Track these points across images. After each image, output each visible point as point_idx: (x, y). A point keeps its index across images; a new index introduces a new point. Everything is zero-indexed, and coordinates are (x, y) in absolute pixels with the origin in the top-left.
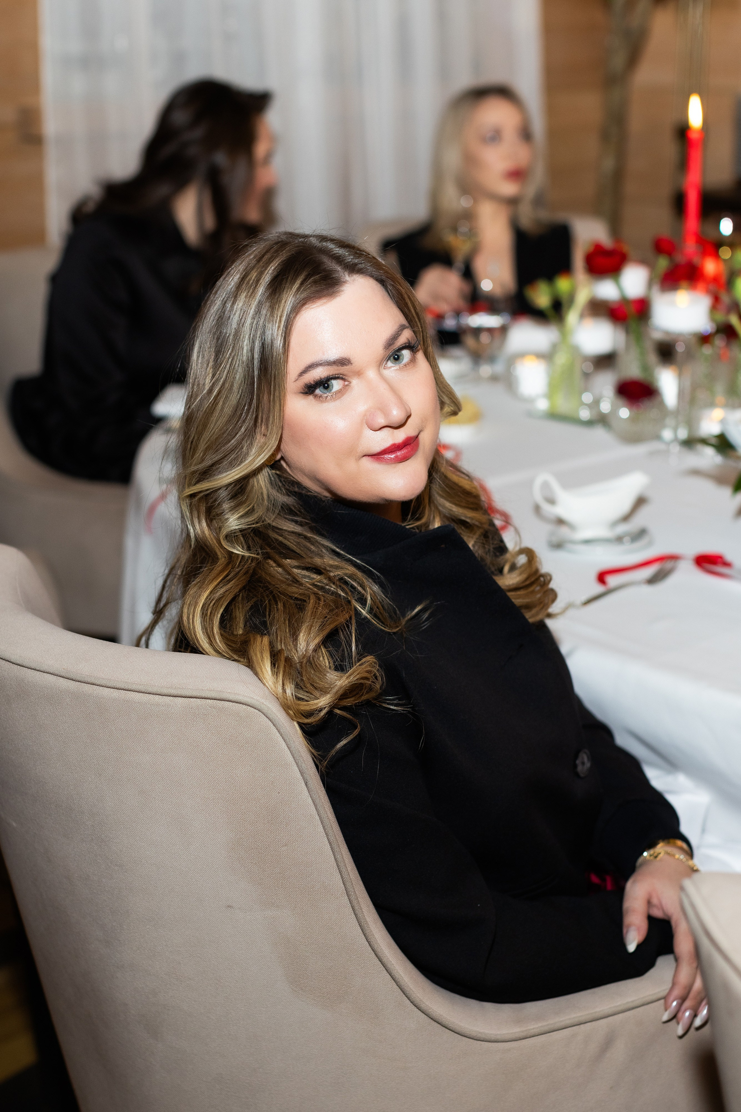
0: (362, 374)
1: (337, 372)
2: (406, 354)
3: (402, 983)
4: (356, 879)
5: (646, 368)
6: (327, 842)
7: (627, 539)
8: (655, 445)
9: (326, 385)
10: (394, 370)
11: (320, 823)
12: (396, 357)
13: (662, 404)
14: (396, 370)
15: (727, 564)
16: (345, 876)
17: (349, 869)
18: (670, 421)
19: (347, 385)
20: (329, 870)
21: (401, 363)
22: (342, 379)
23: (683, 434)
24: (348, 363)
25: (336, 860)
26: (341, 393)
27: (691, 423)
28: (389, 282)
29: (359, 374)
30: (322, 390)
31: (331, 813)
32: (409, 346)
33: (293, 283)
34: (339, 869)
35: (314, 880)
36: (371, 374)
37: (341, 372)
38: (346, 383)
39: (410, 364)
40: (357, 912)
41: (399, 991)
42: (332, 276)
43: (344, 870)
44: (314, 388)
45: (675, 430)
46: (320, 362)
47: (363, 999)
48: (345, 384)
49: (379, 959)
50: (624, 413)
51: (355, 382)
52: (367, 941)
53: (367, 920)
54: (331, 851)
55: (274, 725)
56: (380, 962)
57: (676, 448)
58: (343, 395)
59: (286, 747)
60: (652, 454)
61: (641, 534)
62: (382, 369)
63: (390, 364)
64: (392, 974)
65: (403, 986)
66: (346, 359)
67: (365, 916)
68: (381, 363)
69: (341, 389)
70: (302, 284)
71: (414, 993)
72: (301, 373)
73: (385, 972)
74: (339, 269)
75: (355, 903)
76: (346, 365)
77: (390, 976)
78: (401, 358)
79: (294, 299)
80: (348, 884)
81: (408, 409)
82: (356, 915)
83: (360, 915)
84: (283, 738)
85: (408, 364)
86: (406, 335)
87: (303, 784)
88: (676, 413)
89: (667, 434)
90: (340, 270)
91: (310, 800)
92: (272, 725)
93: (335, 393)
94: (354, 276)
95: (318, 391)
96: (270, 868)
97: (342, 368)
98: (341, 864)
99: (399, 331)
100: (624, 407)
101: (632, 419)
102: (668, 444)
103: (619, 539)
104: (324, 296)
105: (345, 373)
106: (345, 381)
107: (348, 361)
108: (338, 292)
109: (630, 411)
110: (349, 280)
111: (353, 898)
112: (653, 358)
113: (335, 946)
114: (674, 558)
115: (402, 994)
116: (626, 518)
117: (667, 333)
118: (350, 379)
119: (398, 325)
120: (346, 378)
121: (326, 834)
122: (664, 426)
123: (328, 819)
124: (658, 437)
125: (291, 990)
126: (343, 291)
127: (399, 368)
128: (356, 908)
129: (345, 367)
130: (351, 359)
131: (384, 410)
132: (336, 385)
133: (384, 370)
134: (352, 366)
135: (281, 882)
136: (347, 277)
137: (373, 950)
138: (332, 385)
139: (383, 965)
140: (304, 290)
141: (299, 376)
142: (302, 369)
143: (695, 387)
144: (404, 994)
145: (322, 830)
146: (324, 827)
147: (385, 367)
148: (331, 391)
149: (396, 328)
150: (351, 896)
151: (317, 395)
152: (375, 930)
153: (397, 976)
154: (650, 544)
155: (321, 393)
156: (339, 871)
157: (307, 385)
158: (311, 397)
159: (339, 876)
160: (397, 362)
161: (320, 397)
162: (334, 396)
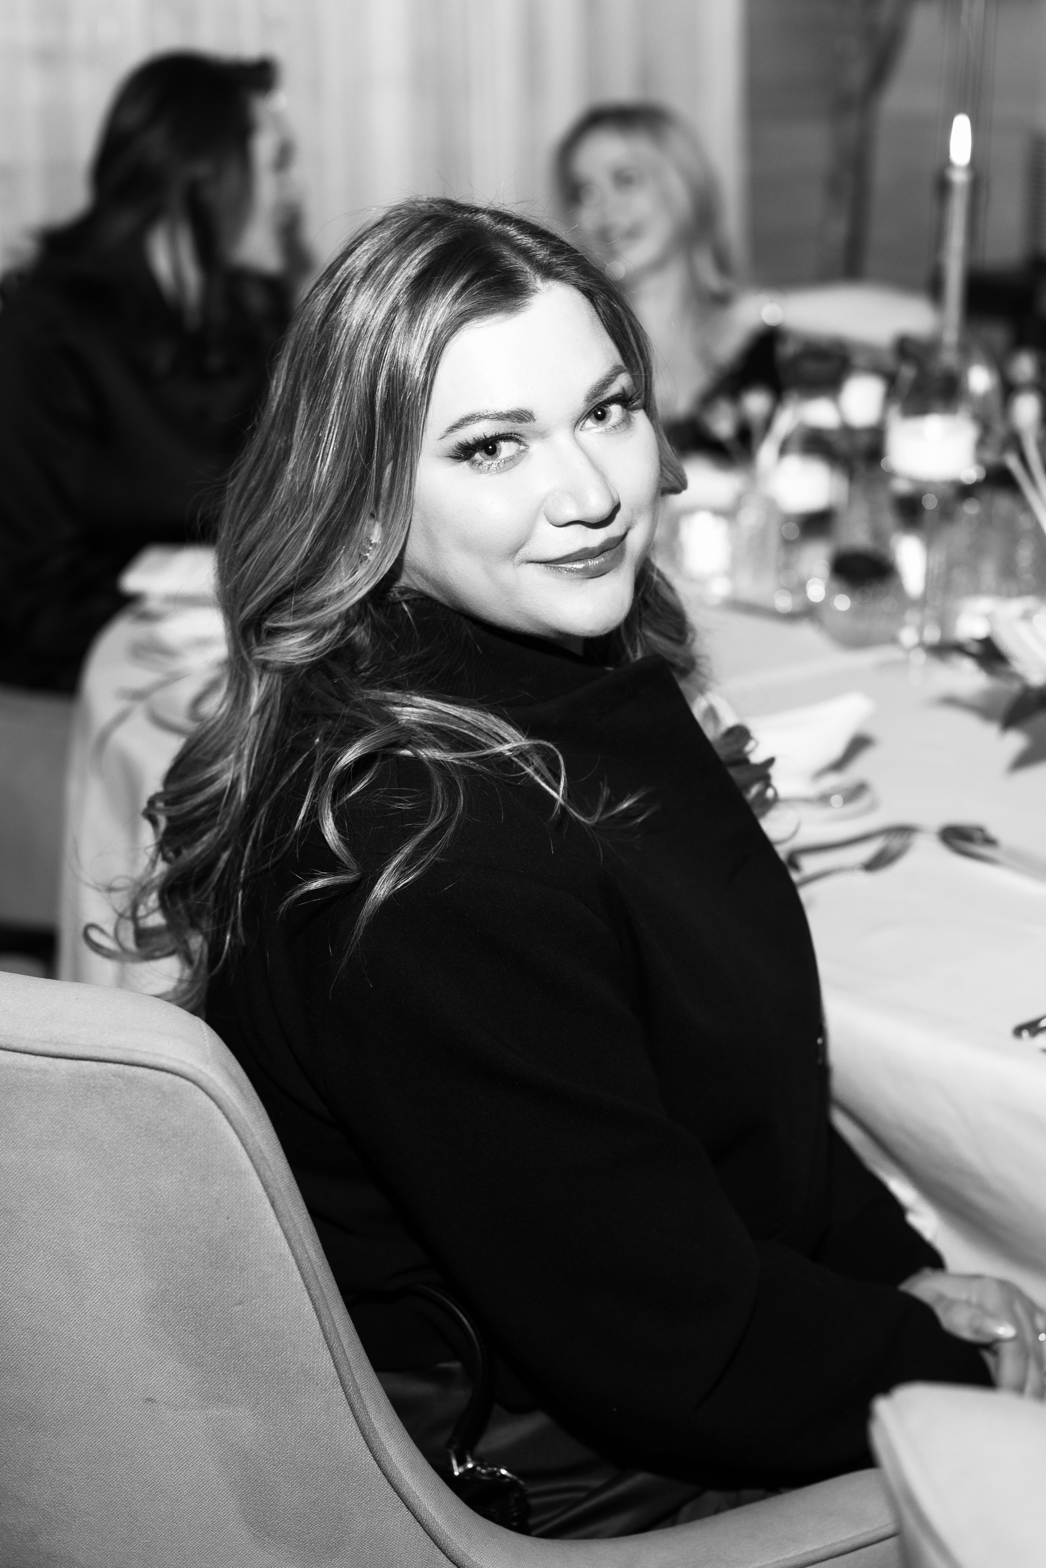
0: (548, 436)
1: (510, 431)
2: (615, 410)
3: (433, 1527)
4: (356, 1359)
5: (879, 535)
6: (308, 1300)
7: (836, 799)
8: (888, 653)
9: (490, 447)
10: (597, 433)
11: (296, 1268)
12: (599, 413)
13: (900, 588)
14: (600, 433)
15: (990, 841)
16: (339, 1355)
17: (345, 1343)
18: (912, 617)
19: (523, 451)
20: (311, 1344)
21: (606, 423)
22: (517, 441)
23: (933, 635)
24: (529, 418)
25: (322, 1328)
26: (512, 461)
27: (944, 620)
28: (601, 298)
29: (542, 435)
30: (484, 454)
31: (315, 1252)
32: (623, 400)
33: (448, 285)
34: (327, 1343)
35: (288, 1360)
36: (562, 437)
37: (517, 430)
38: (522, 448)
39: (622, 426)
40: (358, 1413)
41: (429, 1539)
42: (515, 280)
43: (335, 1345)
44: (474, 450)
45: (920, 630)
46: (486, 414)
47: (369, 1552)
48: (519, 448)
49: (394, 1489)
50: (843, 603)
51: (535, 447)
52: (375, 1460)
53: (375, 1426)
54: (315, 1315)
55: (220, 1107)
56: (397, 1493)
57: (920, 658)
58: (516, 465)
59: (239, 1144)
60: (884, 666)
61: (857, 791)
62: (577, 430)
63: (589, 423)
64: (415, 1512)
65: (435, 1531)
66: (526, 412)
67: (371, 1420)
68: (578, 422)
69: (513, 456)
70: (464, 288)
71: (453, 1543)
72: (453, 427)
73: (405, 1509)
74: (527, 268)
75: (354, 1398)
76: (526, 421)
77: (413, 1515)
78: (608, 415)
79: (448, 310)
80: (344, 1369)
81: (616, 497)
82: (356, 1417)
83: (362, 1418)
84: (234, 1129)
85: (618, 425)
86: (623, 381)
87: (268, 1205)
88: (922, 603)
89: (908, 636)
90: (529, 271)
91: (279, 1232)
92: (215, 1107)
93: (503, 461)
94: (550, 282)
95: (478, 456)
96: (215, 1339)
97: (520, 425)
98: (332, 1337)
99: (612, 376)
100: (842, 593)
101: (853, 612)
102: (908, 651)
103: (824, 799)
104: (500, 310)
105: (523, 433)
106: (520, 444)
107: (529, 416)
108: (523, 305)
109: (852, 598)
110: (542, 289)
111: (350, 1390)
112: (888, 519)
113: (323, 1466)
114: (905, 831)
115: (433, 1544)
116: (839, 765)
117: (912, 480)
118: (527, 443)
119: (612, 365)
120: (523, 440)
121: (306, 1286)
122: (903, 625)
123: (309, 1261)
124: (894, 640)
125: (251, 1535)
126: (530, 304)
127: (604, 431)
128: (357, 1406)
129: (525, 424)
130: (535, 412)
131: (576, 495)
132: (506, 449)
133: (581, 432)
134: (535, 424)
135: (233, 1362)
136: (538, 283)
137: (384, 1475)
138: (501, 448)
139: (401, 1499)
140: (467, 299)
141: (449, 431)
142: (453, 421)
143: (951, 565)
144: (436, 1545)
145: (299, 1279)
146: (302, 1275)
147: (582, 429)
148: (497, 456)
149: (608, 370)
150: (348, 1388)
151: (476, 461)
152: (389, 1441)
153: (424, 1516)
154: (873, 807)
155: (481, 458)
156: (328, 1346)
157: (462, 445)
158: (465, 464)
159: (329, 1355)
160: (601, 423)
161: (480, 464)
162: (501, 466)
